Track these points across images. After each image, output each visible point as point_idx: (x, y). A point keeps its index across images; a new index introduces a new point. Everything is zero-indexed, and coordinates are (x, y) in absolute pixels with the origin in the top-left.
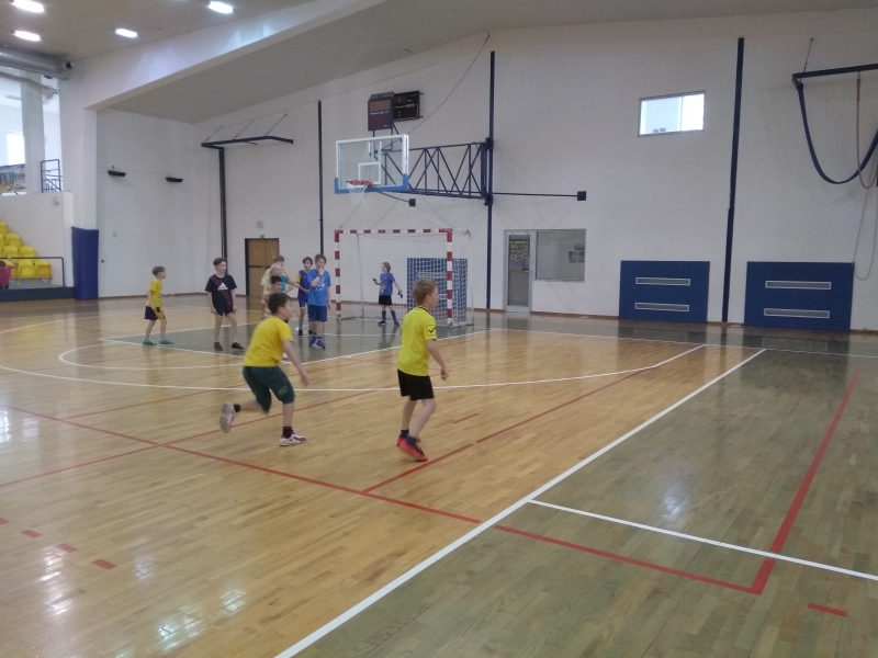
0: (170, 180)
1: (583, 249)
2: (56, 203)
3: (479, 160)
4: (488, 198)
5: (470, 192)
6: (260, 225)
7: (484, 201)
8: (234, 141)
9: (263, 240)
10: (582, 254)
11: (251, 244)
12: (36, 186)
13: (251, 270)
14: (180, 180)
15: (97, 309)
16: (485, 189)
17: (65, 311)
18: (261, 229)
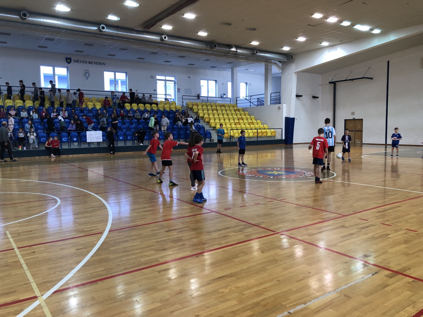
0: (314, 97)
2: (279, 108)
6: (353, 114)
8: (346, 80)
9: (354, 119)
11: (346, 121)
12: (269, 103)
14: (318, 98)
15: (292, 148)
17: (281, 148)
18: (354, 115)
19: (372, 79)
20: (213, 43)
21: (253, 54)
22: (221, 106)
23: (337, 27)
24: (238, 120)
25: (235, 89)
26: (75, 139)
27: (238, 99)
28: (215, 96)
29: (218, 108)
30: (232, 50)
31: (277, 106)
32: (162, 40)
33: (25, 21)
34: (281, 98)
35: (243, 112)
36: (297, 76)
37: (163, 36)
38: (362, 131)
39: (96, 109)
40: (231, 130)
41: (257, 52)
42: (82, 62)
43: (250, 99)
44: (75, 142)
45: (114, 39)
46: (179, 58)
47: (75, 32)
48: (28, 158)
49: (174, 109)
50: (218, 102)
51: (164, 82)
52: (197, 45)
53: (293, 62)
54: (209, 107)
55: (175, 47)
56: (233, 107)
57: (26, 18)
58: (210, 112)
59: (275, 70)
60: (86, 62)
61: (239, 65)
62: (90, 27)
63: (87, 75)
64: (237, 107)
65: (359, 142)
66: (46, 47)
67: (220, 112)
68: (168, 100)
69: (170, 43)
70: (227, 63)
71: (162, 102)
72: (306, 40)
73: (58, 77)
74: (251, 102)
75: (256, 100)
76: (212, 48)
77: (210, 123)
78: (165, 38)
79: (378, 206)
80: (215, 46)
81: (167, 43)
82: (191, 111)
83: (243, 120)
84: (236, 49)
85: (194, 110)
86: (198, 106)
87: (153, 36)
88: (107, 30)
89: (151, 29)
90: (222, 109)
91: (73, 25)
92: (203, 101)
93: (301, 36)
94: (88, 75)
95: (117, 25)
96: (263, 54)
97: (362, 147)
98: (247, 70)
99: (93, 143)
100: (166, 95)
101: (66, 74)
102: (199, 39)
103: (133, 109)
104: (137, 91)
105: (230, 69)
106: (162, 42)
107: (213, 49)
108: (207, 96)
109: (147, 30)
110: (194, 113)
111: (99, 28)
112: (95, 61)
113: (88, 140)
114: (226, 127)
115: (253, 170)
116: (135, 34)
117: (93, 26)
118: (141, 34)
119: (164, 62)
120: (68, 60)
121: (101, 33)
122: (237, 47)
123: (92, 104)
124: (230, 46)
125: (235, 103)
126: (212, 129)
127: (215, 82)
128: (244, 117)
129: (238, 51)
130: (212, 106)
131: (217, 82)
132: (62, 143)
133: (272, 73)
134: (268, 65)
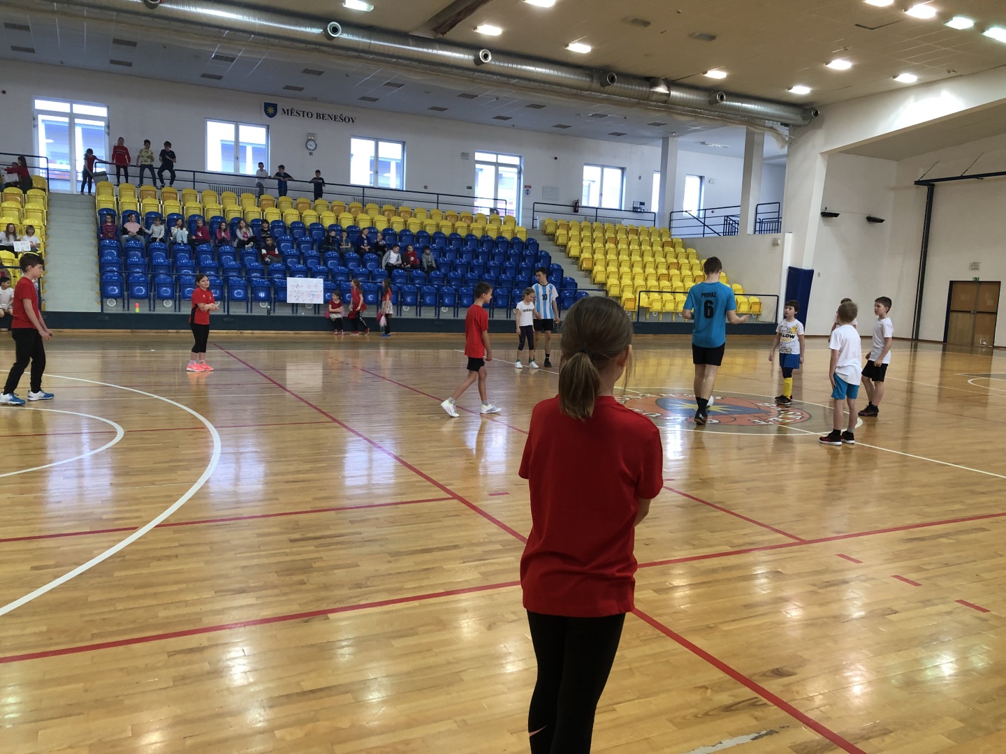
0: (871, 220)
2: (777, 244)
6: (975, 266)
8: (962, 177)
11: (956, 288)
12: (750, 230)
13: (953, 315)
14: (882, 221)
18: (976, 271)
20: (609, 72)
21: (713, 102)
22: (627, 233)
23: (934, 32)
24: (668, 268)
25: (670, 190)
26: (262, 295)
27: (675, 216)
28: (617, 207)
29: (621, 236)
30: (654, 92)
31: (769, 237)
32: (478, 61)
33: (155, 11)
34: (782, 220)
35: (683, 250)
36: (826, 163)
37: (481, 53)
38: (996, 313)
39: (322, 226)
40: (641, 293)
41: (722, 98)
42: (301, 114)
43: (705, 218)
44: (263, 300)
45: (362, 58)
46: (527, 108)
47: (272, 40)
48: (152, 333)
49: (508, 236)
50: (624, 222)
51: (493, 168)
52: (568, 76)
53: (820, 127)
54: (597, 234)
55: (514, 81)
56: (661, 235)
57: (157, 4)
58: (598, 245)
59: (771, 146)
60: (310, 115)
61: (682, 130)
62: (306, 27)
63: (311, 145)
64: (670, 235)
65: (985, 343)
66: (220, 78)
67: (622, 246)
68: (498, 213)
69: (497, 70)
70: (651, 124)
71: (482, 216)
72: (854, 67)
73: (253, 148)
74: (705, 225)
75: (722, 220)
76: (604, 84)
77: (594, 272)
78: (486, 56)
79: (918, 522)
80: (612, 80)
81: (493, 69)
82: (551, 242)
83: (679, 268)
84: (669, 89)
85: (558, 239)
86: (569, 229)
87: (455, 52)
88: (345, 36)
89: (451, 35)
90: (630, 239)
91: (266, 21)
92: (586, 218)
93: (839, 55)
94: (314, 146)
95: (367, 22)
96: (740, 104)
97: (992, 354)
98: (703, 143)
99: (303, 305)
100: (496, 199)
101: (264, 142)
102: (570, 60)
103: (409, 231)
104: (426, 187)
105: (661, 142)
106: (479, 67)
107: (607, 88)
108: (597, 206)
109: (440, 36)
110: (559, 246)
111: (325, 30)
112: (333, 112)
113: (291, 299)
114: (633, 284)
115: (649, 395)
116: (413, 46)
117: (312, 26)
118: (428, 48)
119: (495, 118)
120: (270, 110)
121: (330, 42)
122: (671, 84)
123: (314, 213)
124: (652, 81)
125: (667, 226)
126: (596, 287)
127: (619, 172)
128: (683, 261)
129: (673, 93)
130: (604, 232)
131: (626, 173)
132: (230, 303)
133: (764, 156)
134: (754, 133)
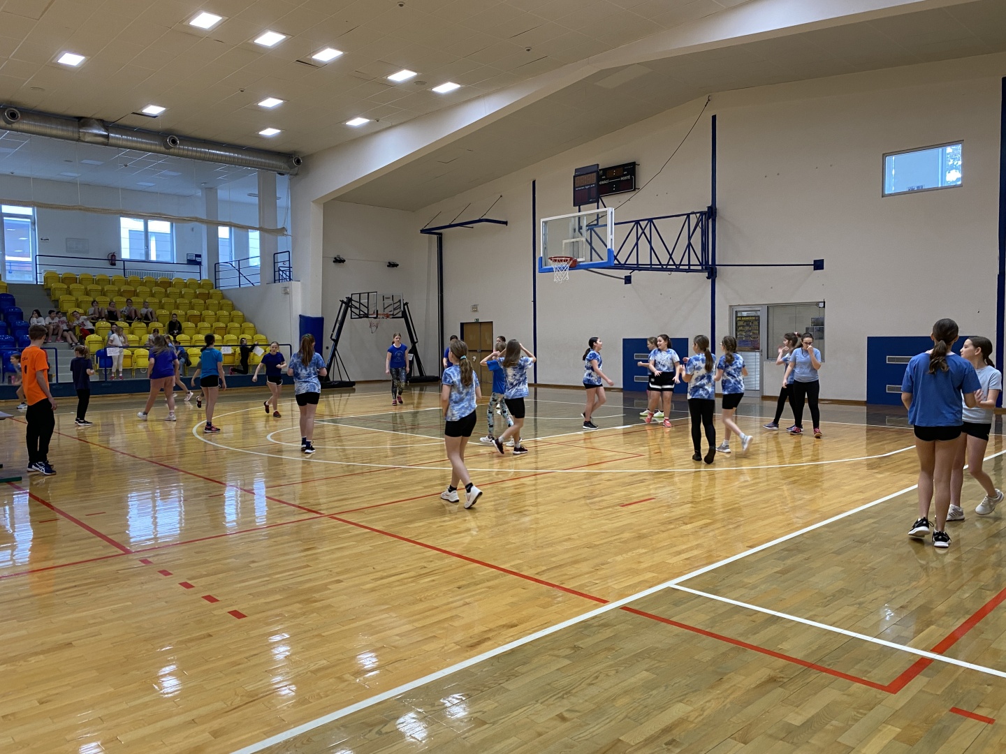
0: (392, 265)
1: (823, 324)
3: (699, 230)
4: (711, 271)
5: (689, 265)
6: (475, 309)
7: (706, 274)
8: (450, 226)
9: (477, 323)
10: (822, 330)
14: (397, 266)
16: (707, 262)
18: (476, 313)
19: (506, 223)
21: (167, 147)
22: (156, 285)
28: (167, 260)
29: (142, 289)
31: (283, 286)
34: (292, 269)
36: (322, 212)
41: (174, 142)
50: (177, 275)
56: (200, 287)
80: (13, 115)
83: (201, 320)
84: (107, 130)
86: (76, 282)
108: (144, 259)
122: (108, 126)
124: (84, 122)
125: (212, 278)
128: (208, 312)
129: (113, 135)
130: (124, 285)
